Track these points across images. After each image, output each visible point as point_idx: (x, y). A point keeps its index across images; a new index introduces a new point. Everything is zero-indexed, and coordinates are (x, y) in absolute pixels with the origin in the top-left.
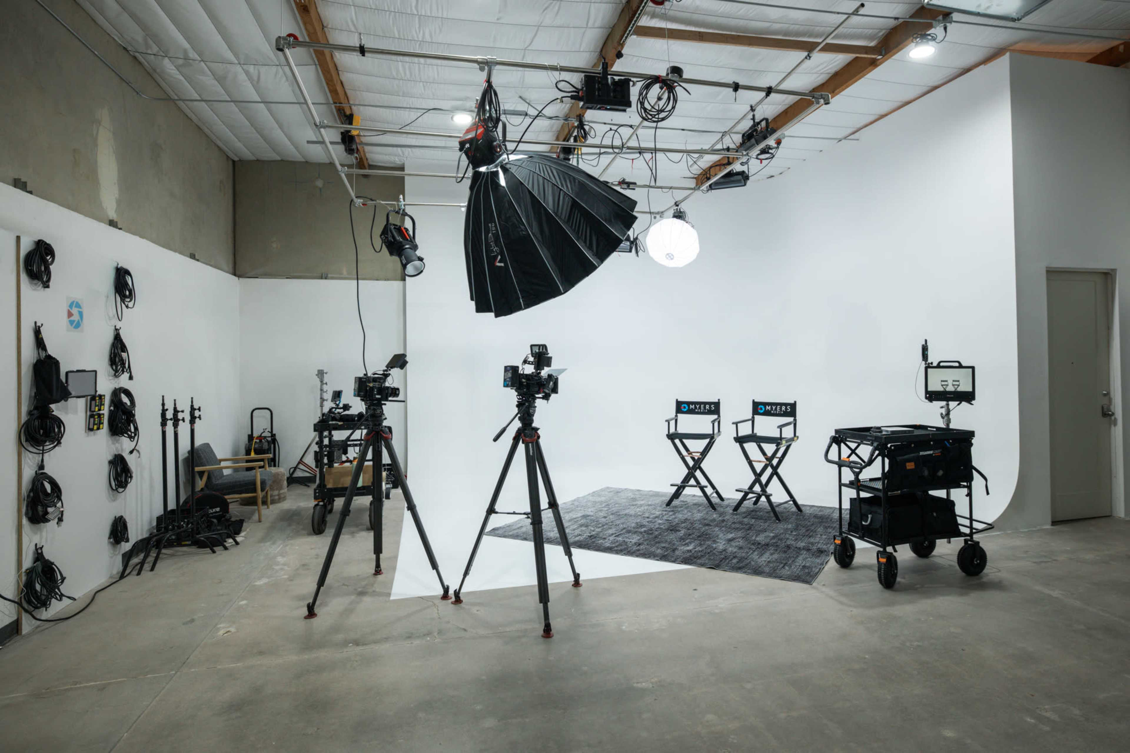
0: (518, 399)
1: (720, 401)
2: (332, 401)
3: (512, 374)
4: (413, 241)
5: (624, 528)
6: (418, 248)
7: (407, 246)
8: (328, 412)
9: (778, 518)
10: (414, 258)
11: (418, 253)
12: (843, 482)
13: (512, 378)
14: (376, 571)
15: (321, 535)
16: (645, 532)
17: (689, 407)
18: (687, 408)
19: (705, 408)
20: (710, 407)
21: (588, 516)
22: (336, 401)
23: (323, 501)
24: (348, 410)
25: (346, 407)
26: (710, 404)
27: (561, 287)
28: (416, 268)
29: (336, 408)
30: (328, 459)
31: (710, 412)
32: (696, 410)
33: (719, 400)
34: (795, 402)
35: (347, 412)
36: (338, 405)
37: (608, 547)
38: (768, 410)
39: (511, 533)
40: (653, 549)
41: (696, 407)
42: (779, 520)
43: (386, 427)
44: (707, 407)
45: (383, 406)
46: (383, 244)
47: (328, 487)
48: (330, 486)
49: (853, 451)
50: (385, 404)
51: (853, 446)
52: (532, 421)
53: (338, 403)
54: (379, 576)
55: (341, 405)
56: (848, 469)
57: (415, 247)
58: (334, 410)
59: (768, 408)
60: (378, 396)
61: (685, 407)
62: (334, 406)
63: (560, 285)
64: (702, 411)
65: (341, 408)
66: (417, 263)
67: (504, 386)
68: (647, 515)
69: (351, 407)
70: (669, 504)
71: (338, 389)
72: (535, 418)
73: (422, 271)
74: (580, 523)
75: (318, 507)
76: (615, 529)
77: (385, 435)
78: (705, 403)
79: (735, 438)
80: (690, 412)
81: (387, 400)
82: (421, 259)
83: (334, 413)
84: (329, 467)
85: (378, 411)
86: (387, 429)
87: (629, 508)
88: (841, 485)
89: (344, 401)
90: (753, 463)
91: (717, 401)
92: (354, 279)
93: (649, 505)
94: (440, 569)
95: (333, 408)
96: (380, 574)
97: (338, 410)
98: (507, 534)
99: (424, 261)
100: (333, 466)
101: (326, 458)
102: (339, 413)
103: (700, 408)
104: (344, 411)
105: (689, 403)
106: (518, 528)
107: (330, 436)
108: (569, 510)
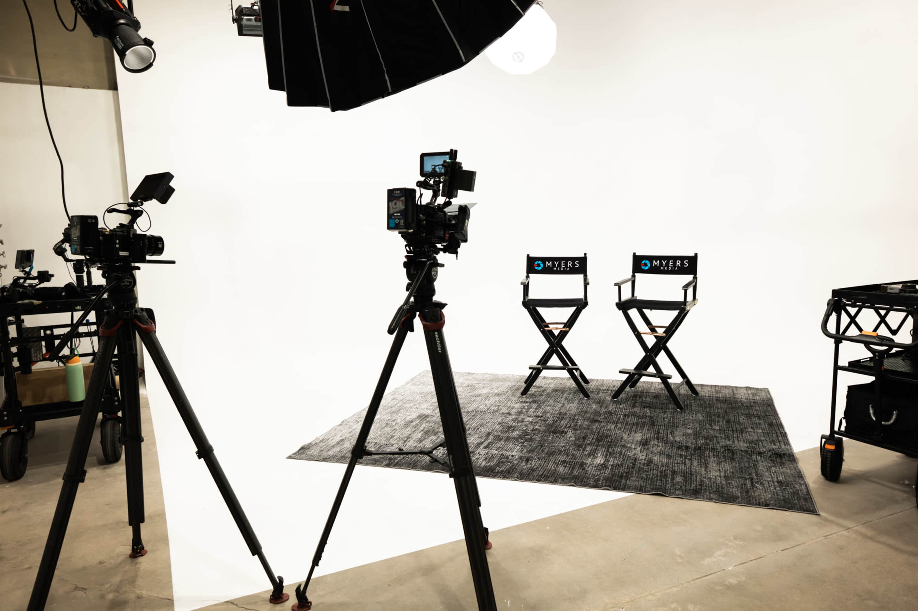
0: (408, 252)
1: (587, 256)
2: (16, 267)
3: (406, 204)
4: (130, 15)
5: (489, 434)
6: (140, 28)
7: (122, 21)
8: (11, 285)
9: (679, 406)
10: (137, 40)
11: (143, 33)
12: (840, 363)
13: (404, 213)
14: (133, 550)
15: (20, 481)
16: (520, 437)
17: (544, 264)
18: (542, 265)
19: (566, 265)
20: (574, 264)
21: (427, 416)
22: (24, 268)
23: (17, 427)
24: (48, 280)
25: (44, 276)
26: (573, 259)
27: (461, 51)
28: (141, 57)
29: (25, 279)
30: (18, 361)
31: (573, 271)
32: (555, 269)
33: (585, 254)
34: (696, 255)
35: (46, 285)
36: (28, 274)
37: (485, 467)
38: (656, 266)
39: (331, 453)
40: (551, 466)
41: (554, 265)
42: (681, 408)
43: (142, 309)
44: (570, 264)
45: (137, 273)
46: (79, 16)
47: (23, 405)
48: (27, 402)
49: (853, 320)
50: (138, 268)
51: (853, 311)
52: (433, 292)
53: (27, 269)
54: (141, 559)
55: (34, 273)
56: (862, 345)
57: (136, 25)
58: (22, 281)
59: (656, 263)
60: (122, 253)
61: (539, 265)
62: (22, 275)
63: (459, 48)
64: (562, 269)
65: (34, 278)
66: (142, 49)
67: (389, 228)
68: (504, 410)
69: (52, 276)
70: (524, 392)
71: (26, 248)
72: (437, 284)
73: (151, 65)
74: (422, 428)
75: (9, 439)
76: (477, 436)
77: (143, 326)
78: (567, 259)
79: (617, 304)
80: (547, 271)
81: (144, 261)
82: (148, 43)
83: (22, 286)
84: (23, 373)
85: (127, 282)
86: (145, 313)
87: (474, 401)
88: (837, 368)
89: (37, 267)
90: (643, 335)
91: (583, 256)
92: (33, 83)
93: (498, 395)
94: (265, 551)
95: (19, 278)
96: (142, 555)
97: (29, 282)
98: (325, 454)
99: (153, 47)
100: (30, 371)
101: (16, 359)
102: (31, 286)
103: (559, 265)
104: (41, 282)
105: (544, 260)
106: (338, 443)
107: (19, 323)
108: (394, 409)
